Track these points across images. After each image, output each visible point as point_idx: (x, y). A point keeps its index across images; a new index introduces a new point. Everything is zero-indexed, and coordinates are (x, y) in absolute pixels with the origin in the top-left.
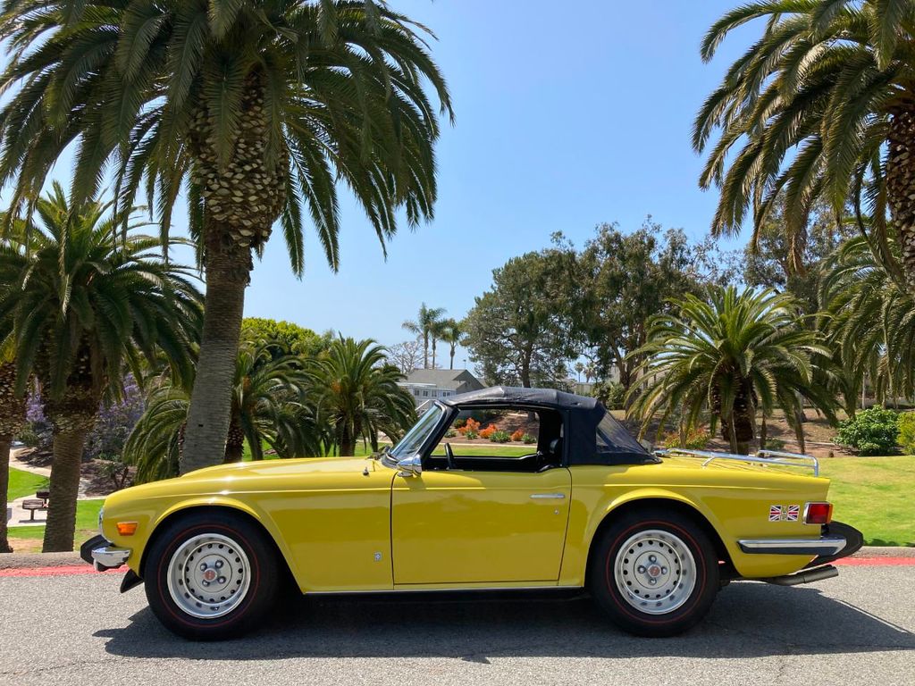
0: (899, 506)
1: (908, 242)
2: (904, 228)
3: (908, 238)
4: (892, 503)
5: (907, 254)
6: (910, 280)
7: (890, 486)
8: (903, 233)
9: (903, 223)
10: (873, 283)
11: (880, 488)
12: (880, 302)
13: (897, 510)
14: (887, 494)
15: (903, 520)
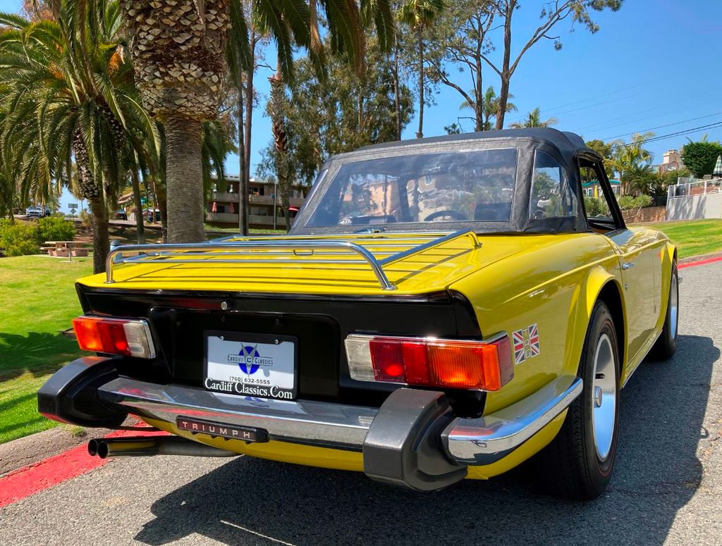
0: (36, 301)
1: (142, 35)
2: (139, 19)
3: (141, 31)
4: (28, 298)
5: (142, 48)
6: (145, 75)
7: (20, 284)
8: (137, 24)
9: (138, 13)
10: (27, 84)
11: (12, 286)
12: (34, 106)
13: (34, 304)
14: (20, 291)
15: (43, 312)
